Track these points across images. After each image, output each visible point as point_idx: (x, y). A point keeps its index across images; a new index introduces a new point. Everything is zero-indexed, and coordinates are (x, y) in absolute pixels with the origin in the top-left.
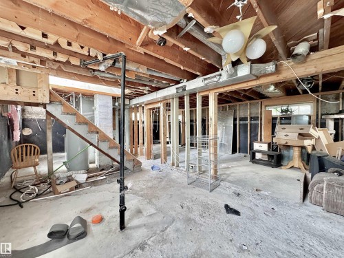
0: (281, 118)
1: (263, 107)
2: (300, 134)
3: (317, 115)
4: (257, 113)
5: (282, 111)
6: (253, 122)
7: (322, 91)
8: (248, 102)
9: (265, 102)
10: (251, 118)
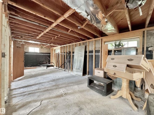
0: (115, 51)
1: (103, 42)
2: (128, 66)
3: (143, 48)
4: (99, 47)
5: (116, 45)
6: (97, 54)
7: (148, 27)
8: (94, 39)
9: (104, 39)
10: (96, 51)
